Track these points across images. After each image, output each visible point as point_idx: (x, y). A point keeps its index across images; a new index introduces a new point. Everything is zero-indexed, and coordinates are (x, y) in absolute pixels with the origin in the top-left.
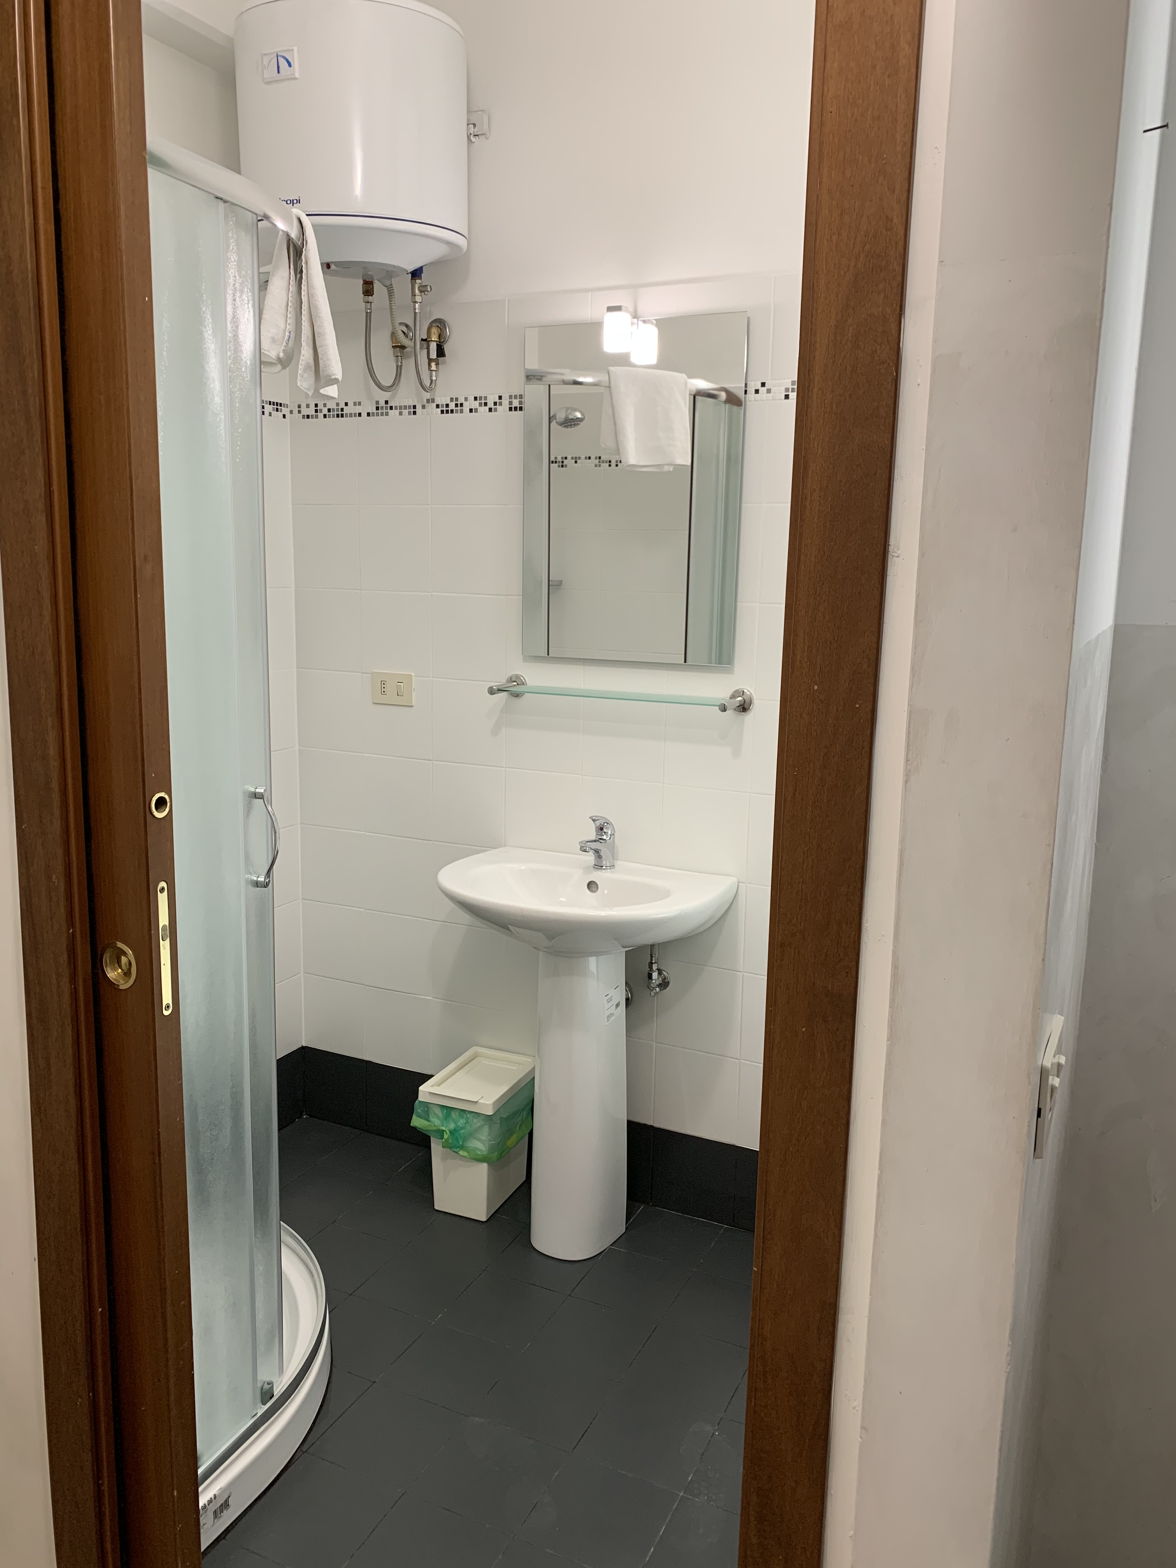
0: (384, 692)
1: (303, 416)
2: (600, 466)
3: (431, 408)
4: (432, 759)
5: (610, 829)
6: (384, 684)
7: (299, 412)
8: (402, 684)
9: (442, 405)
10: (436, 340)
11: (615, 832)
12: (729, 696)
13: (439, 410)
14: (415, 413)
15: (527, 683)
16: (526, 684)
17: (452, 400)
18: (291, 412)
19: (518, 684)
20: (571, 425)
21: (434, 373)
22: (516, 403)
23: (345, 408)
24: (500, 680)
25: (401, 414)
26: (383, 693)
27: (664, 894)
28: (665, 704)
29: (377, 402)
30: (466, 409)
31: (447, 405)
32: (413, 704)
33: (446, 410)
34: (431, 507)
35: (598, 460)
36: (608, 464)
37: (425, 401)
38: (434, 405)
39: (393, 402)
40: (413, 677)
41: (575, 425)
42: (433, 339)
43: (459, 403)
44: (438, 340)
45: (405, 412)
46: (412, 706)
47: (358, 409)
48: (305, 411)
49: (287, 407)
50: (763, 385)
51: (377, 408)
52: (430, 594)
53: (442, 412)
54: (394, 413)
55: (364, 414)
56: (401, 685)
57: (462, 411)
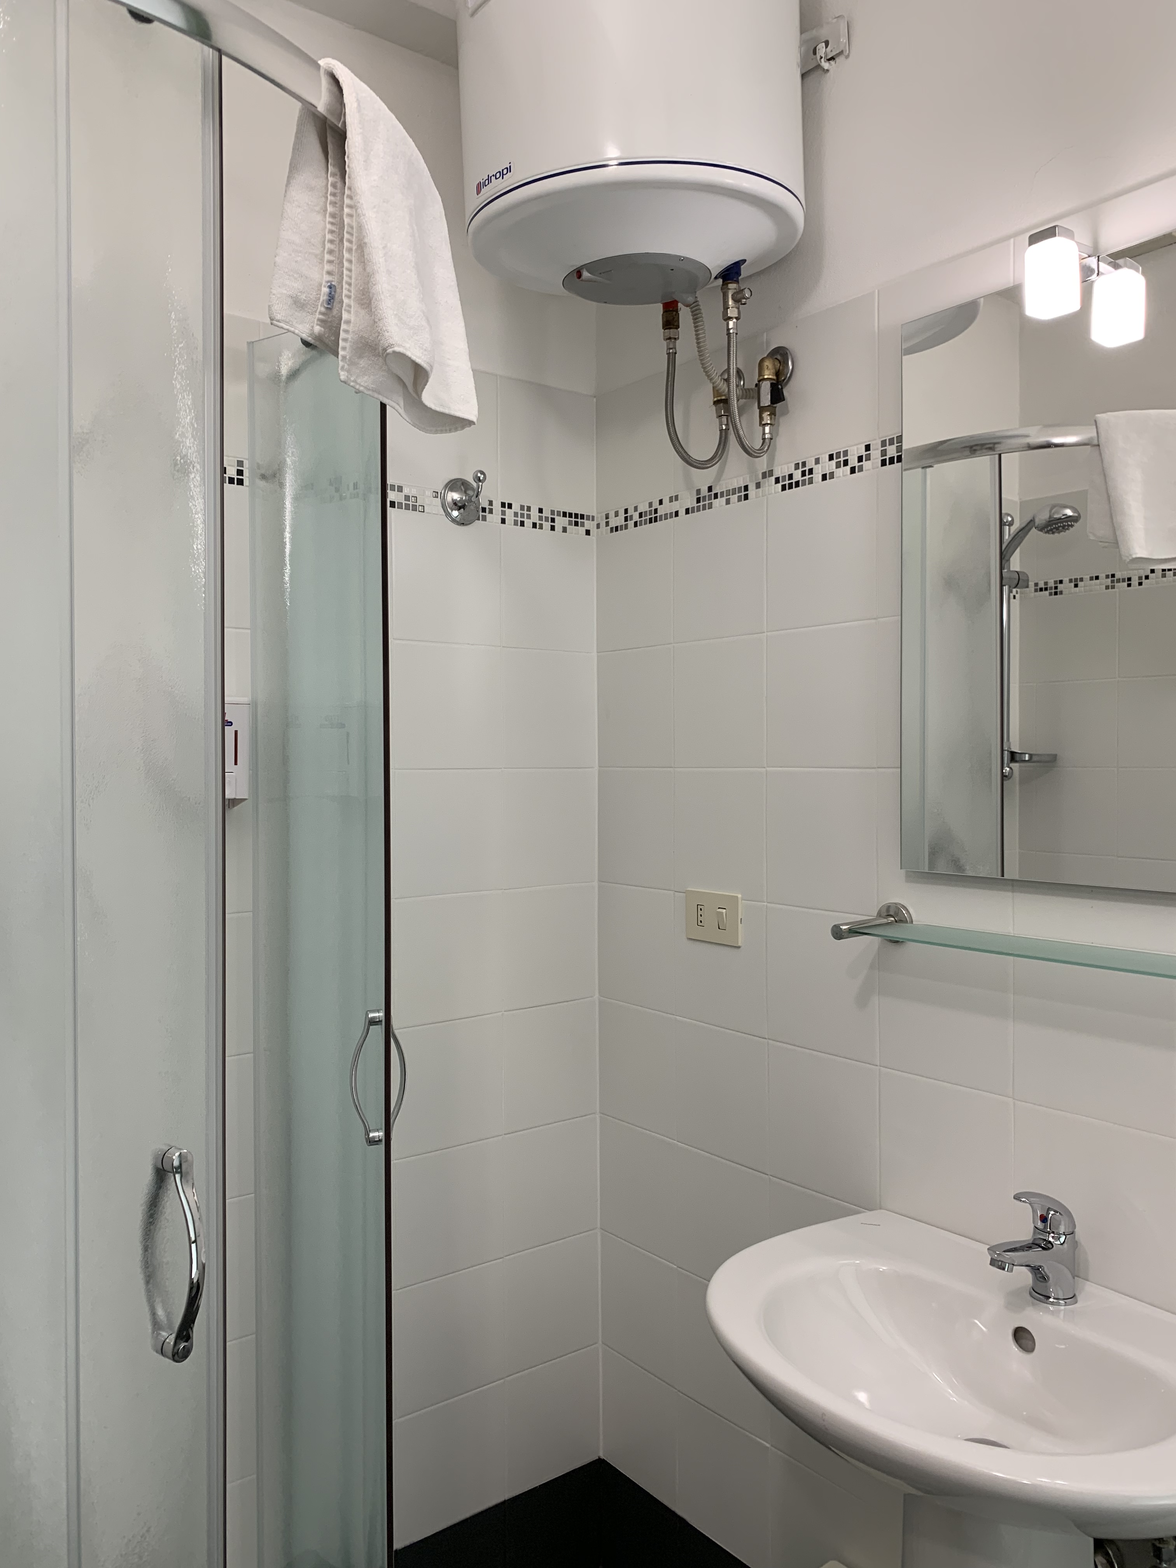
0: (701, 922)
1: (612, 529)
2: (1113, 587)
3: (769, 486)
4: (767, 1037)
6: (701, 910)
7: (607, 524)
8: (724, 911)
9: (784, 477)
10: (770, 377)
13: (779, 486)
14: (746, 497)
15: (914, 919)
16: (912, 922)
17: (797, 467)
18: (598, 526)
19: (896, 921)
20: (1057, 529)
21: (767, 429)
22: (892, 451)
23: (660, 508)
24: (867, 912)
25: (728, 502)
26: (699, 924)
29: (698, 492)
30: (817, 476)
31: (791, 477)
32: (740, 944)
33: (789, 484)
34: (767, 635)
35: (1109, 580)
36: (1126, 584)
37: (760, 476)
38: (773, 479)
39: (718, 488)
40: (740, 900)
41: (1064, 527)
42: (766, 377)
43: (807, 469)
44: (775, 377)
45: (734, 498)
46: (739, 947)
47: (675, 506)
48: (614, 522)
49: (593, 520)
51: (698, 500)
52: (764, 769)
53: (784, 488)
54: (719, 502)
55: (682, 512)
56: (722, 913)
57: (811, 481)
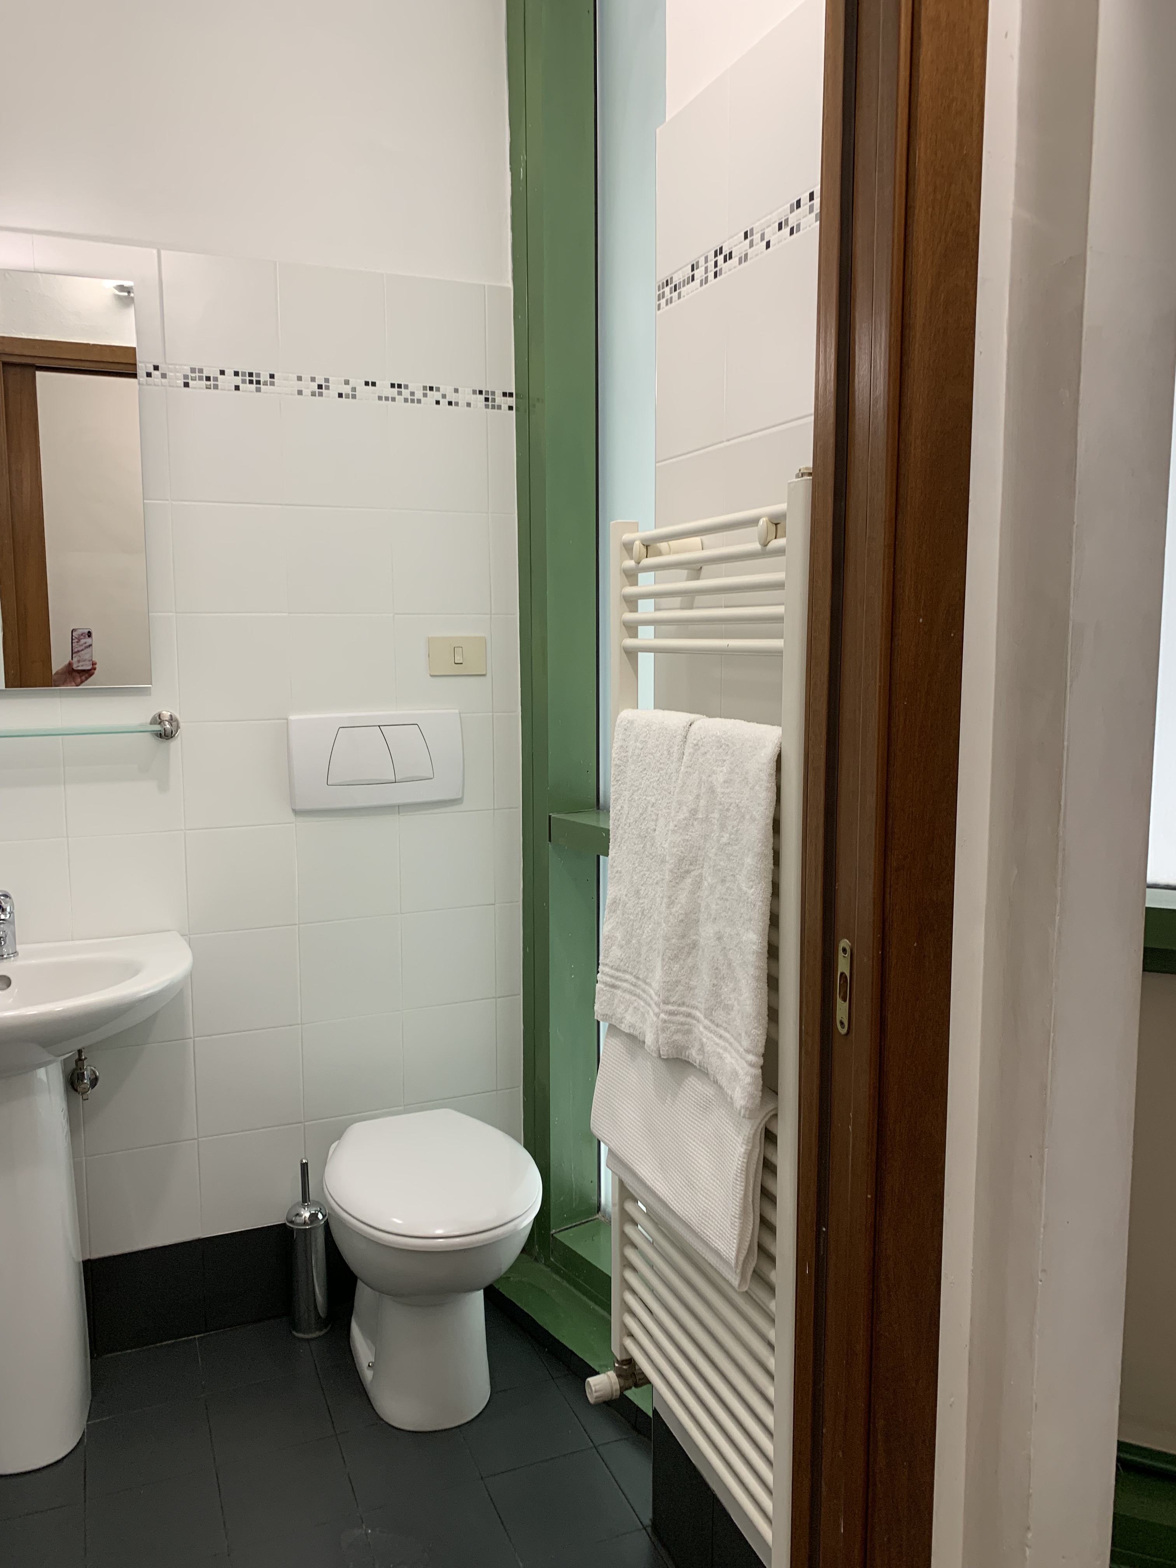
5: (9, 904)
11: (14, 909)
12: (149, 720)
27: (131, 970)
28: (61, 737)
50: (156, 368)
